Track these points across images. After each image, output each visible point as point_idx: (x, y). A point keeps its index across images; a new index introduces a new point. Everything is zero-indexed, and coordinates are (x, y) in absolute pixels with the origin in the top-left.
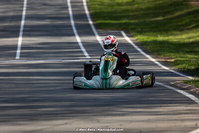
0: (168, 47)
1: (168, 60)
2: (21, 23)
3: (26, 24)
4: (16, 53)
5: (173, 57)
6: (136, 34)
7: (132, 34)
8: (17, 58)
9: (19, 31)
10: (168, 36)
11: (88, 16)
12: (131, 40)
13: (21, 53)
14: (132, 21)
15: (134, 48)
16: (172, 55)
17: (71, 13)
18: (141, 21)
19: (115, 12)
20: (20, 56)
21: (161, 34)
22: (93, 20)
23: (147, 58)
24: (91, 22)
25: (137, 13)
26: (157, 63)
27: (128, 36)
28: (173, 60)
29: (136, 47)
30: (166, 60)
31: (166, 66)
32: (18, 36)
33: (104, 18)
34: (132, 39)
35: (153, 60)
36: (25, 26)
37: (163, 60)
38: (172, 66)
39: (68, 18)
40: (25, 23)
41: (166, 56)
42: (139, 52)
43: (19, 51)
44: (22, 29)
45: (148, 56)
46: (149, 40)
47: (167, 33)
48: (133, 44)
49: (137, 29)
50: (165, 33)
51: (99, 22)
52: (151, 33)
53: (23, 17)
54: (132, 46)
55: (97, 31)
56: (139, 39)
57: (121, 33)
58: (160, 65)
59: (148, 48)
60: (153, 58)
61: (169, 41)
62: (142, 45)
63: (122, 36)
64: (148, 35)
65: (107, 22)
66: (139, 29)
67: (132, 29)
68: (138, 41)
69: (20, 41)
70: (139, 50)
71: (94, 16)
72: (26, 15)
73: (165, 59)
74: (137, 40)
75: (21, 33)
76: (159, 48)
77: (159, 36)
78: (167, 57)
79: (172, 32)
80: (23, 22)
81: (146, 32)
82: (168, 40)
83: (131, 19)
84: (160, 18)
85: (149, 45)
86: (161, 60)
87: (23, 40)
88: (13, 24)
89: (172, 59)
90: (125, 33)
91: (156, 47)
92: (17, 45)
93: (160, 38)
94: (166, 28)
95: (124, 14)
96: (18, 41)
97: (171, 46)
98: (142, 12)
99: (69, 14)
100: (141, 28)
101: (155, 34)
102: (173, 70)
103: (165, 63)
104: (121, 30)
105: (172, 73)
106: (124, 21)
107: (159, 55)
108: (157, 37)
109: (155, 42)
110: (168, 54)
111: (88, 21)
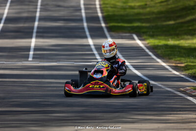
0: (179, 51)
1: (179, 65)
2: (34, 24)
3: (40, 26)
4: (29, 55)
5: (183, 62)
6: (148, 37)
7: (143, 38)
8: (30, 59)
9: (32, 33)
10: (179, 40)
11: (101, 19)
12: (143, 44)
13: (34, 54)
14: (144, 25)
15: (145, 51)
16: (183, 60)
17: (84, 15)
18: (153, 24)
19: (127, 15)
20: (33, 58)
21: (172, 38)
22: (105, 22)
23: (158, 62)
24: (103, 25)
25: (148, 17)
26: (168, 67)
27: (140, 40)
28: (183, 65)
29: (147, 51)
30: (177, 65)
31: (177, 71)
32: (31, 37)
33: (117, 21)
34: (144, 42)
35: (164, 64)
36: (38, 28)
37: (174, 65)
38: (182, 71)
39: (81, 20)
40: (38, 24)
41: (176, 61)
42: (150, 56)
43: (31, 53)
44: (35, 30)
45: (159, 60)
46: (160, 44)
47: (178, 37)
48: (145, 48)
49: (148, 33)
50: (176, 37)
51: (112, 24)
52: (163, 37)
53: (37, 19)
54: (143, 49)
55: (109, 34)
56: (151, 43)
57: (132, 36)
58: (171, 69)
59: (159, 52)
60: (164, 62)
61: (181, 45)
62: (153, 49)
63: (133, 39)
64: (160, 39)
65: (120, 24)
66: (151, 33)
67: (144, 33)
68: (150, 44)
69: (33, 42)
70: (150, 53)
71: (106, 19)
72: (40, 16)
73: (176, 63)
74: (148, 43)
75: (34, 35)
76: (169, 52)
77: (170, 40)
78: (178, 62)
79: (183, 37)
80: (36, 24)
81: (157, 35)
82: (179, 44)
83: (143, 23)
84: (172, 22)
85: (160, 49)
86: (171, 64)
87: (36, 42)
88: (26, 25)
89: (182, 63)
90: (138, 36)
91: (168, 51)
92: (30, 47)
93: (171, 42)
94: (178, 32)
95: (137, 17)
96: (31, 42)
97: (182, 51)
98: (154, 16)
99: (81, 16)
100: (153, 32)
101: (166, 38)
102: (183, 75)
103: (176, 68)
104: (133, 33)
105: (183, 78)
106: (136, 24)
107: (170, 59)
108: (169, 41)
109: (166, 46)
110: (179, 59)
111: (100, 23)
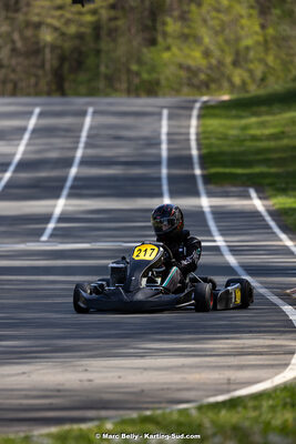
2: (69, 172)
3: (79, 175)
4: (45, 229)
6: (274, 193)
7: (267, 194)
8: (44, 238)
9: (62, 187)
11: (196, 160)
12: (264, 206)
13: (55, 229)
14: (273, 170)
15: (264, 220)
17: (164, 153)
18: (291, 169)
19: (243, 153)
20: (51, 236)
22: (203, 167)
23: (281, 240)
24: (198, 172)
25: (284, 155)
26: (294, 249)
27: (260, 198)
29: (268, 219)
32: (58, 197)
33: (224, 164)
34: (266, 202)
36: (76, 179)
39: (158, 163)
40: (77, 172)
42: (271, 228)
43: (51, 226)
44: (69, 183)
45: (283, 236)
48: (265, 213)
49: (278, 185)
51: (213, 170)
53: (77, 160)
54: (261, 216)
55: (206, 189)
56: (279, 203)
57: (248, 191)
59: (290, 221)
63: (248, 197)
65: (227, 170)
66: (283, 185)
67: (269, 185)
68: (276, 207)
69: (60, 205)
70: (272, 223)
71: (205, 160)
72: (83, 157)
74: (274, 205)
75: (65, 192)
80: (74, 171)
85: (292, 215)
87: (65, 205)
88: (54, 173)
90: (257, 191)
92: (52, 214)
95: (262, 157)
96: (55, 206)
99: (159, 156)
104: (251, 186)
106: (257, 170)
111: (193, 169)
